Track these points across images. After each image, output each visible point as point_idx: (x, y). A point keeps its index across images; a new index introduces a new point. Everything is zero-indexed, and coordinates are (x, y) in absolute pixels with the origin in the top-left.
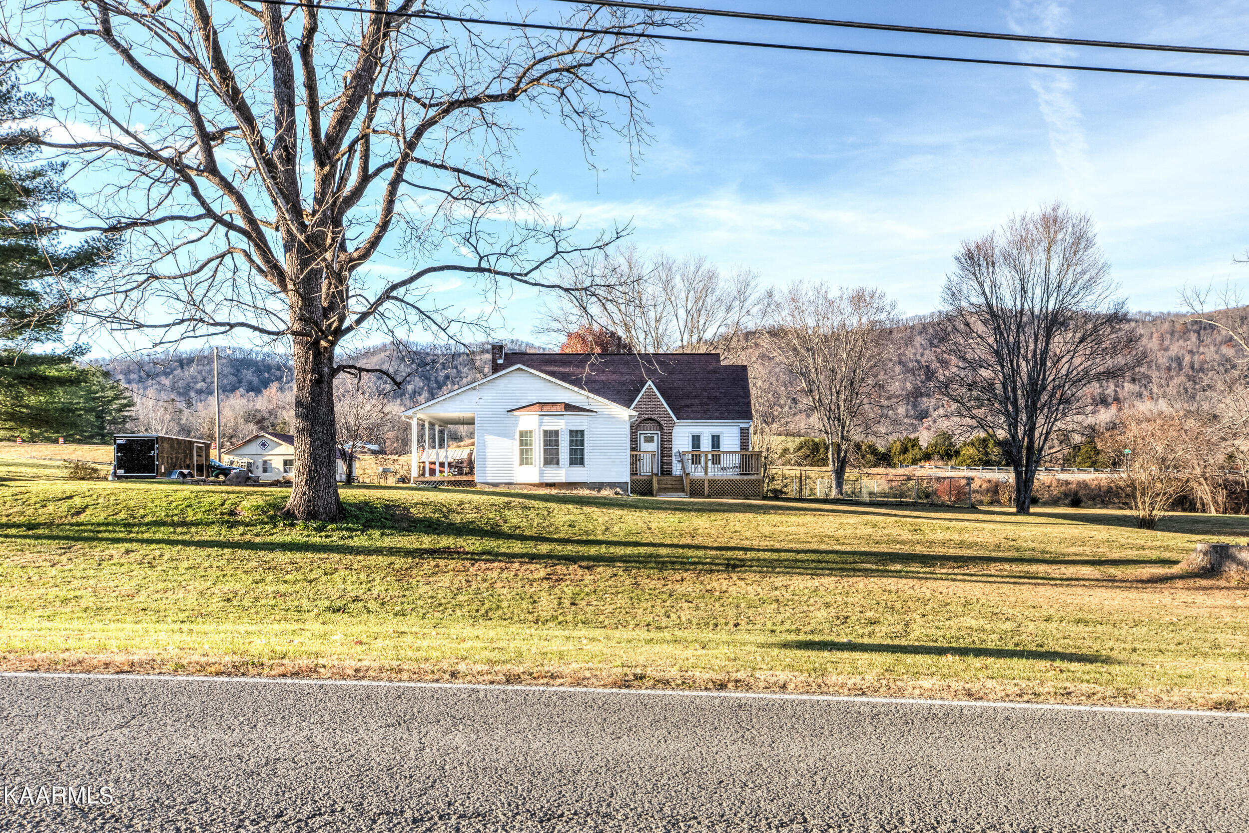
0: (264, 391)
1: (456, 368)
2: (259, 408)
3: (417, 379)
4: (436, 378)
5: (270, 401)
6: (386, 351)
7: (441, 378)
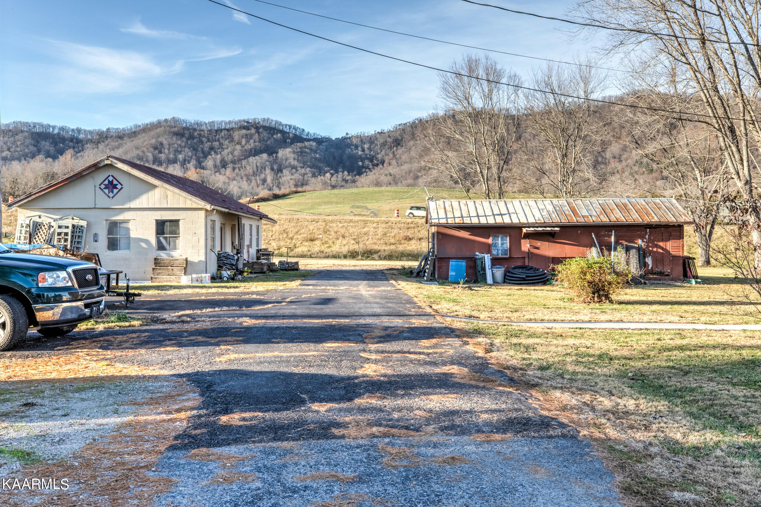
0: (60, 157)
1: (219, 141)
2: (56, 171)
3: (187, 150)
4: (202, 149)
5: (65, 165)
6: (161, 127)
7: (206, 149)
